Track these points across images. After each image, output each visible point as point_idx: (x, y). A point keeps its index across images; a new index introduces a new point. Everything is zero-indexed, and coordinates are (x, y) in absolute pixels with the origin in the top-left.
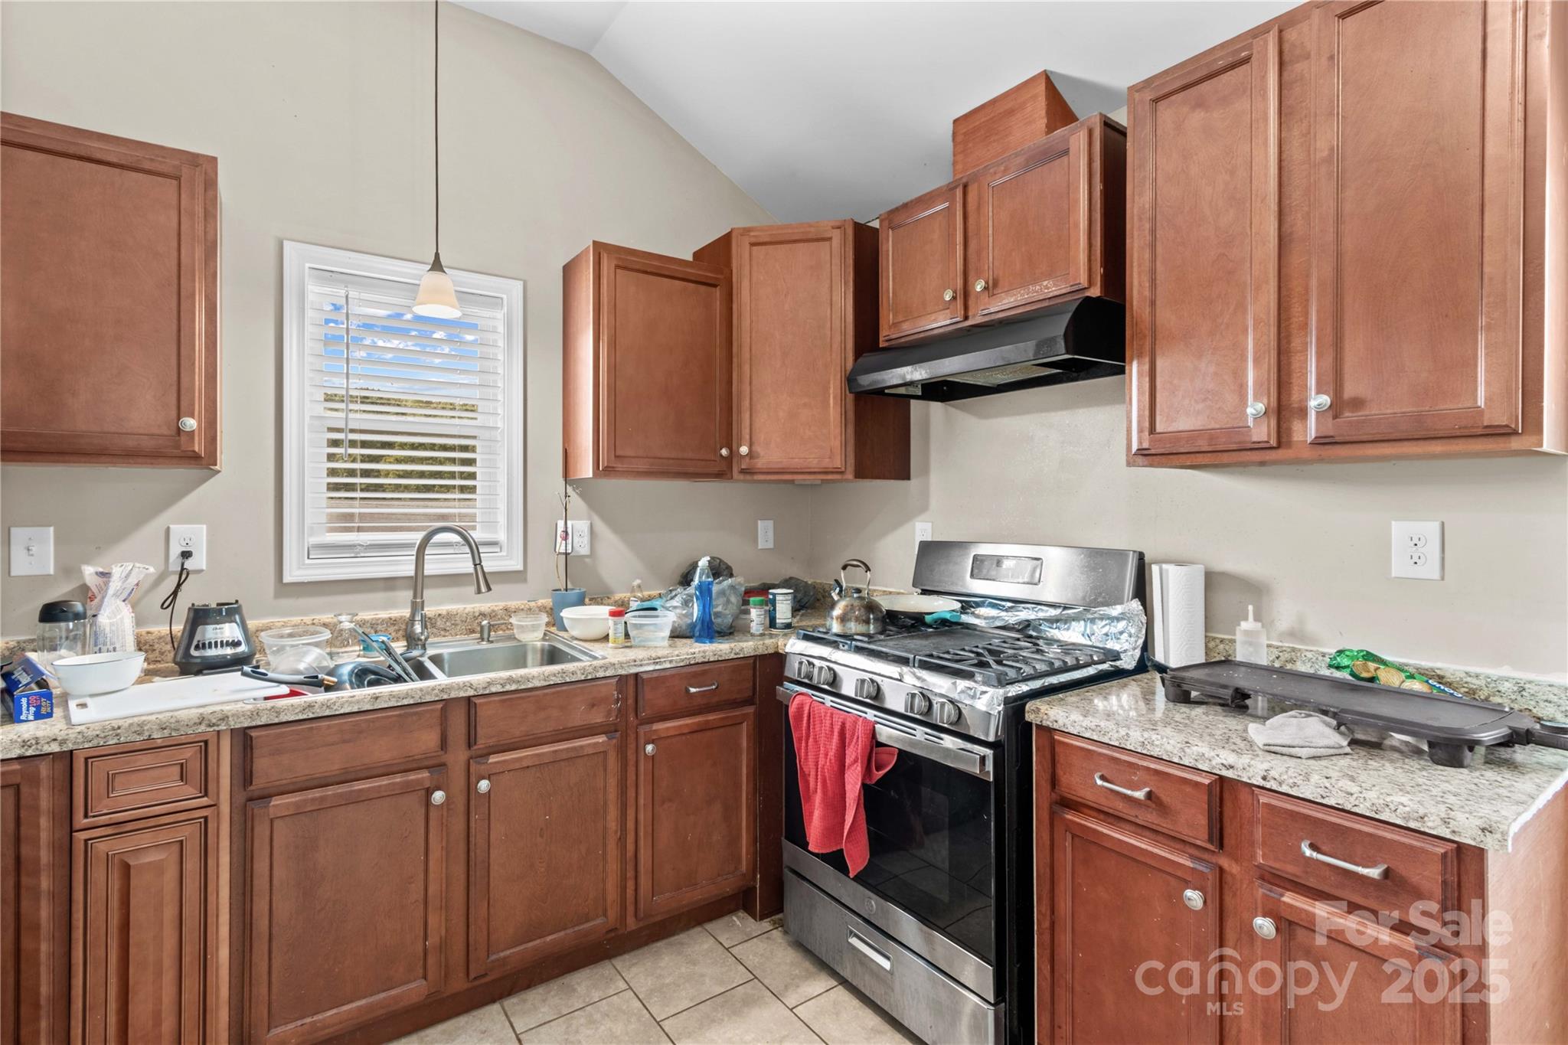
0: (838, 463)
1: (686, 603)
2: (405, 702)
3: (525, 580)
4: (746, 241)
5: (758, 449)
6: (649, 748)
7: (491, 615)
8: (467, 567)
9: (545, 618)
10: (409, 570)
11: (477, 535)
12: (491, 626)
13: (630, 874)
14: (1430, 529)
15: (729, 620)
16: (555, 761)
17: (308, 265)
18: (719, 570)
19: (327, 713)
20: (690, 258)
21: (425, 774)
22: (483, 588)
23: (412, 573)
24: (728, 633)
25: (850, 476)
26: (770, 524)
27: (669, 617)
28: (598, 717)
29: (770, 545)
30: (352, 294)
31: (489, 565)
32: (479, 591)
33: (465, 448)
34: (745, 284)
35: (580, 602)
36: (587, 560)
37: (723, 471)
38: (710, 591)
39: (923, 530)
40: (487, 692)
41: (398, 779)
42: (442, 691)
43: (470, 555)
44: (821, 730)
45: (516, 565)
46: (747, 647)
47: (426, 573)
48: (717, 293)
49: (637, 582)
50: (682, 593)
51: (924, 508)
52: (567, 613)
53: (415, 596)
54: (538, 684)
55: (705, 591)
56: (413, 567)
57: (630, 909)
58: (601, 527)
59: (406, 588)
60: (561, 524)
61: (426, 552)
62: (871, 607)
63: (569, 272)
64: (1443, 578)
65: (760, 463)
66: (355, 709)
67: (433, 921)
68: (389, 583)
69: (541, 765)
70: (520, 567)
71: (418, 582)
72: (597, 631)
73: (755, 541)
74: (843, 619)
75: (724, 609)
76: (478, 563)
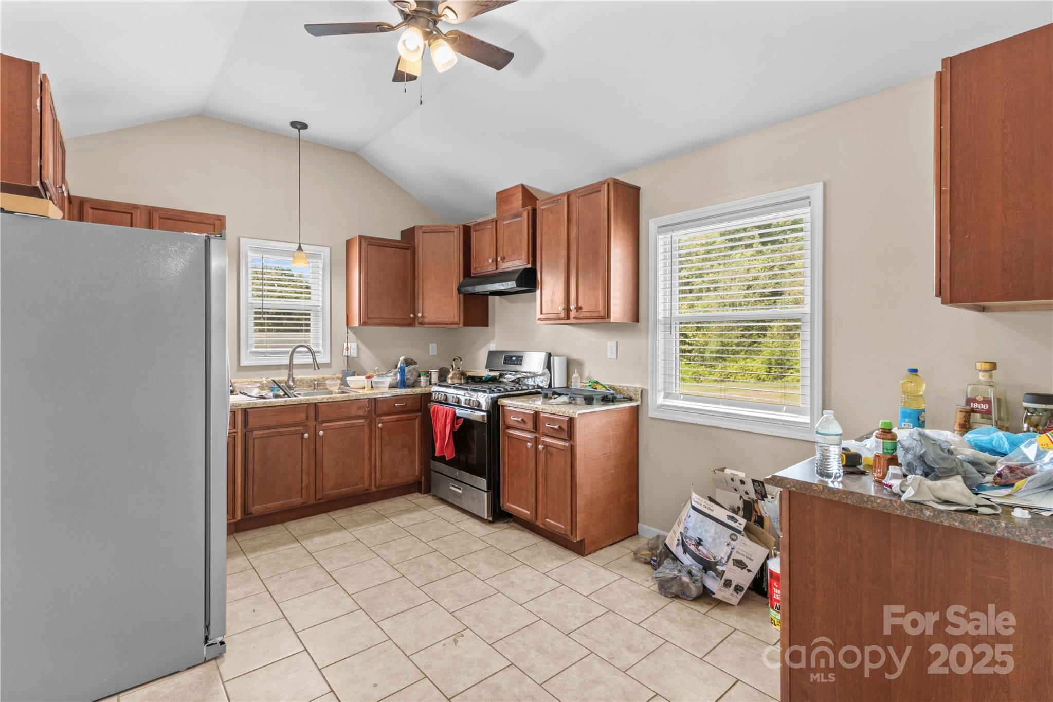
0: (456, 320)
1: (395, 375)
2: (295, 403)
3: (331, 367)
4: (421, 231)
5: (426, 314)
6: (380, 425)
7: (318, 380)
8: (310, 361)
9: (339, 381)
10: (287, 362)
11: (314, 349)
12: (318, 384)
13: (373, 471)
14: (614, 344)
15: (412, 381)
16: (346, 427)
17: (248, 246)
18: (408, 362)
19: (271, 405)
20: (399, 238)
21: (301, 428)
22: (316, 368)
23: (288, 363)
24: (413, 386)
25: (461, 325)
26: (435, 345)
27: (388, 380)
28: (361, 413)
29: (435, 353)
30: (265, 256)
31: (319, 361)
33: (306, 314)
34: (420, 249)
35: (353, 374)
36: (356, 359)
37: (412, 323)
38: (404, 370)
39: (493, 347)
40: (322, 401)
41: (293, 429)
42: (307, 400)
43: (311, 357)
44: (440, 415)
45: (327, 360)
46: (418, 390)
47: (294, 363)
48: (409, 252)
49: (377, 368)
50: (394, 371)
51: (493, 338)
52: (348, 378)
53: (290, 372)
54: (339, 400)
55: (402, 371)
56: (289, 361)
57: (373, 484)
58: (362, 346)
59: (286, 369)
60: (345, 344)
61: (294, 355)
62: (463, 374)
63: (348, 243)
64: (617, 358)
65: (426, 320)
66: (279, 404)
67: (304, 477)
68: (278, 367)
69: (341, 428)
70: (329, 362)
71: (290, 367)
72: (360, 385)
73: (428, 352)
74: (452, 378)
75: (410, 377)
76: (314, 359)
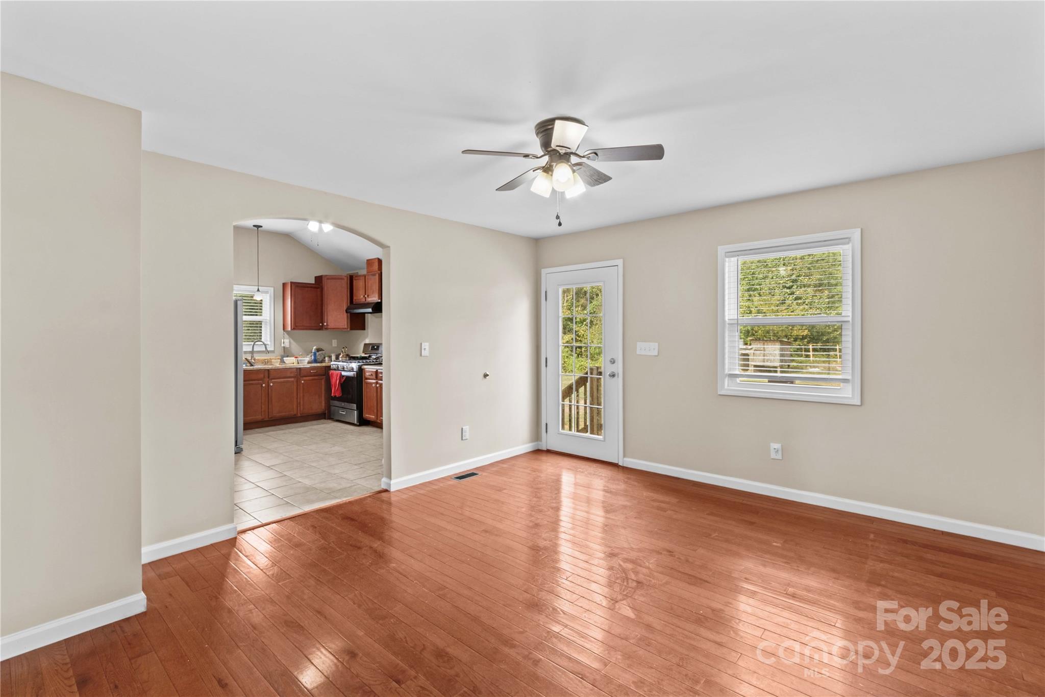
0: (346, 327)
1: (311, 356)
3: (275, 352)
4: (326, 278)
5: (329, 324)
6: (303, 382)
7: (267, 360)
8: (264, 349)
9: (279, 360)
11: (266, 343)
12: (267, 362)
13: (299, 405)
15: (321, 360)
16: (284, 382)
18: (318, 350)
20: (313, 282)
21: (261, 381)
22: (267, 353)
23: (251, 350)
24: (321, 362)
25: (349, 329)
26: (336, 341)
27: (307, 359)
28: (292, 375)
29: (336, 346)
33: (260, 324)
34: (326, 288)
35: (287, 356)
36: (289, 348)
37: (321, 328)
38: (316, 354)
39: (367, 341)
40: (271, 368)
41: (257, 382)
43: (264, 347)
44: (334, 375)
45: (272, 349)
46: (324, 364)
47: (255, 350)
48: (319, 290)
49: (301, 353)
50: (310, 355)
51: (367, 337)
52: (284, 358)
53: (253, 354)
54: (280, 368)
55: (315, 354)
57: (299, 412)
58: (292, 341)
60: (283, 340)
61: (255, 346)
62: (348, 355)
63: (284, 285)
65: (329, 327)
66: (250, 370)
67: (263, 406)
68: (246, 353)
69: (281, 382)
70: (273, 350)
72: (292, 362)
73: (332, 345)
74: (342, 357)
75: (319, 357)
76: (266, 348)
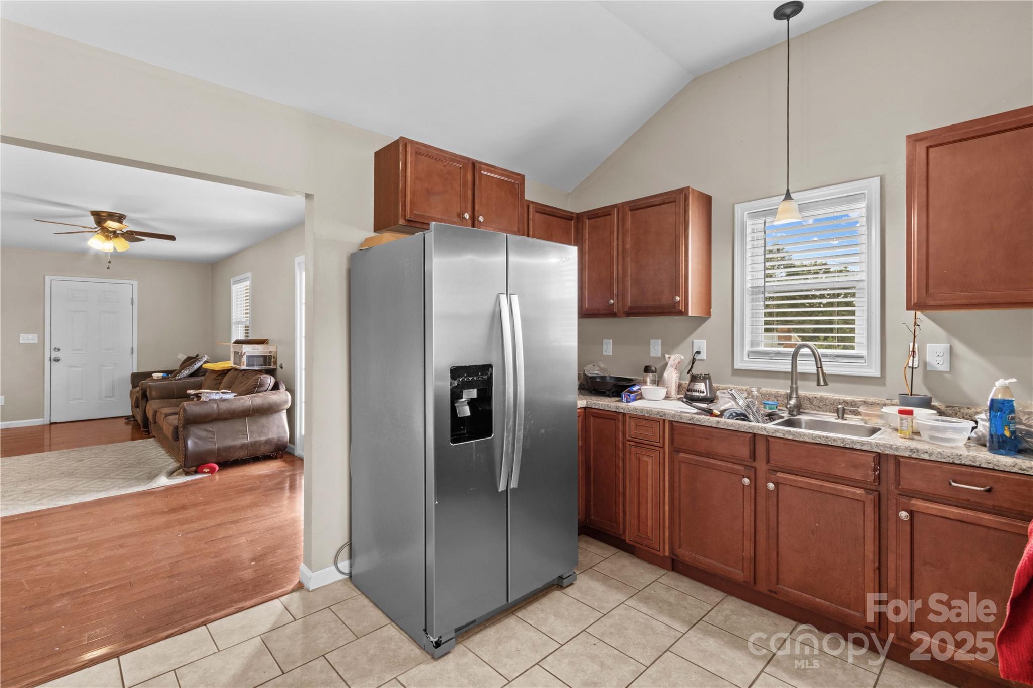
2: (731, 428)
3: (884, 384)
6: (903, 514)
7: (843, 403)
10: (788, 368)
16: (823, 492)
17: (746, 212)
22: (822, 383)
23: (790, 370)
28: (856, 476)
30: (768, 220)
31: (829, 369)
32: (818, 384)
33: (847, 296)
36: (947, 375)
40: (774, 435)
41: (729, 465)
42: (749, 428)
45: (872, 372)
47: (799, 371)
53: (792, 384)
56: (791, 367)
58: (961, 349)
59: (786, 378)
61: (798, 359)
69: (814, 491)
70: (878, 374)
71: (794, 376)
76: (819, 367)
